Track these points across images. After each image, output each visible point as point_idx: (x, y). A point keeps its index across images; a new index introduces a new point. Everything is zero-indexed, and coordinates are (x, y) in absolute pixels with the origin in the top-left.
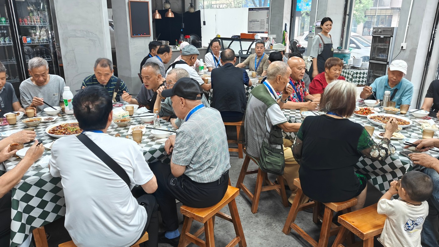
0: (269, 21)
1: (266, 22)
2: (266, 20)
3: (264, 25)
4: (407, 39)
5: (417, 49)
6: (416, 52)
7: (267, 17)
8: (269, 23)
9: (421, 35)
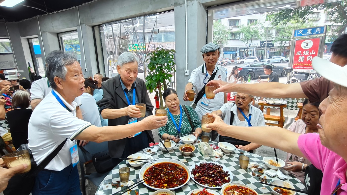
1: (13, 62)
7: (14, 59)
8: (16, 63)
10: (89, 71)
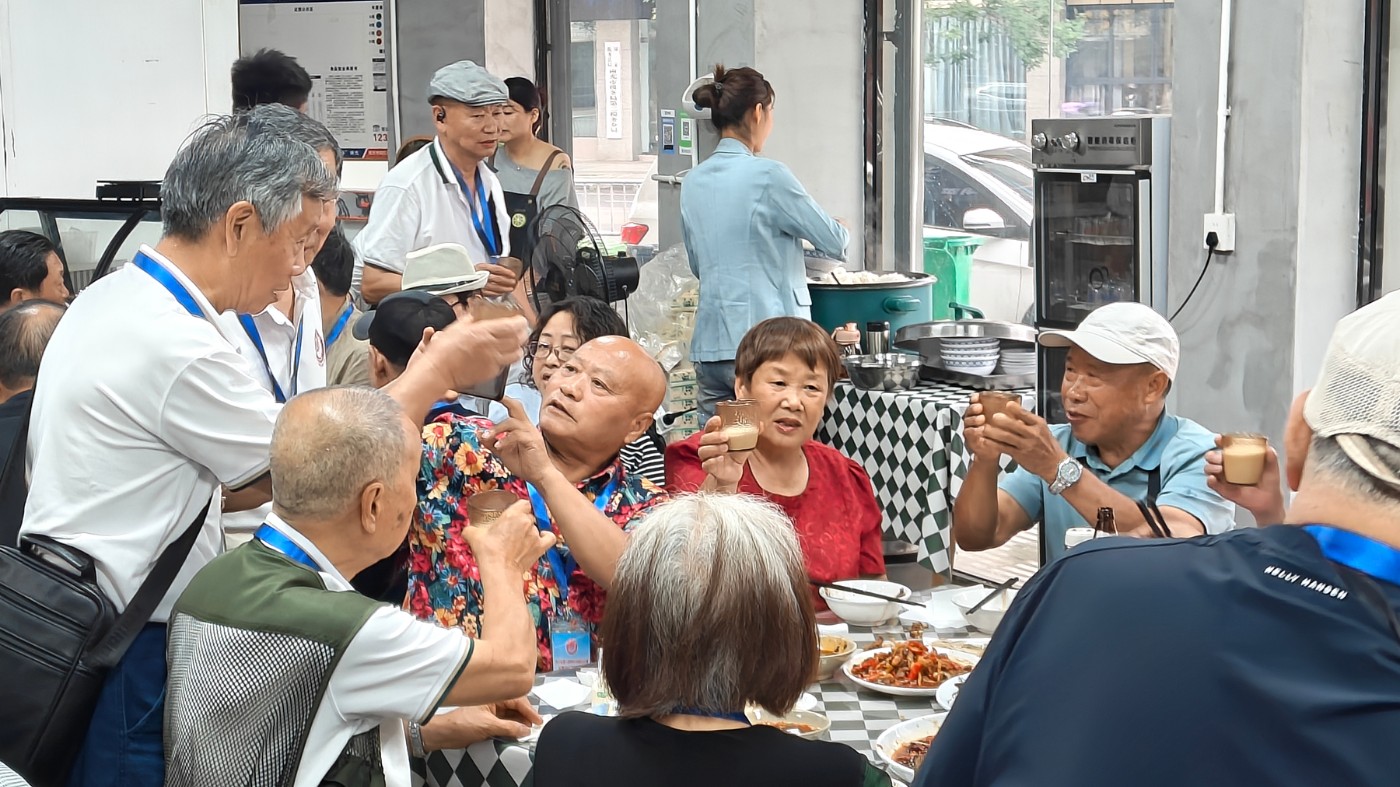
0: (387, 75)
1: (368, 83)
2: (367, 70)
3: (356, 100)
4: (1232, 192)
5: (1293, 245)
6: (1290, 264)
7: (374, 51)
8: (387, 90)
9: (1304, 163)
10: (1264, 259)
